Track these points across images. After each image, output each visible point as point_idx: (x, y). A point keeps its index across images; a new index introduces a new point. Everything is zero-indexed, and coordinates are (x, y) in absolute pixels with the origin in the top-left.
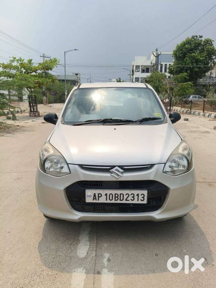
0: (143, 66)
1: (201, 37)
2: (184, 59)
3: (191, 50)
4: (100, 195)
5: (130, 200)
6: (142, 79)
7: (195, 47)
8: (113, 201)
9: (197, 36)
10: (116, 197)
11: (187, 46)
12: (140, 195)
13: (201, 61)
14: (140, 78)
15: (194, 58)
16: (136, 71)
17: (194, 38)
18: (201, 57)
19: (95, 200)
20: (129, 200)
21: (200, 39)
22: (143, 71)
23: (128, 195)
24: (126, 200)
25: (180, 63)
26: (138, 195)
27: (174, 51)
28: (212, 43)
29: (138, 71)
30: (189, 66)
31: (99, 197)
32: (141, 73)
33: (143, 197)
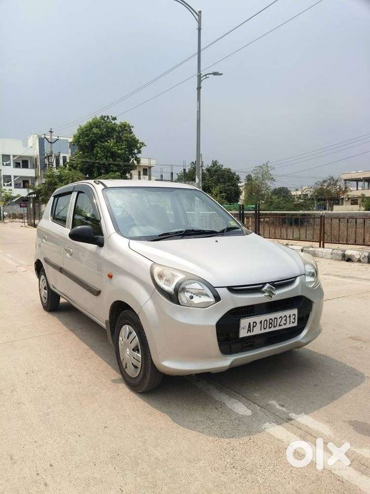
0: (16, 156)
1: (115, 119)
2: (92, 150)
3: (103, 137)
4: (255, 324)
5: (283, 325)
6: (16, 179)
7: (108, 132)
8: (268, 330)
9: (108, 117)
10: (271, 323)
11: (95, 130)
12: (291, 316)
13: (119, 156)
14: (12, 178)
15: (107, 150)
16: (3, 164)
17: (104, 119)
18: (118, 150)
19: (249, 332)
20: (281, 325)
21: (113, 122)
22: (17, 165)
23: (281, 319)
24: (279, 325)
25: (87, 157)
26: (290, 316)
27: (75, 136)
28: (130, 130)
29: (7, 165)
30: (101, 162)
31: (254, 327)
32: (14, 167)
33: (294, 319)
